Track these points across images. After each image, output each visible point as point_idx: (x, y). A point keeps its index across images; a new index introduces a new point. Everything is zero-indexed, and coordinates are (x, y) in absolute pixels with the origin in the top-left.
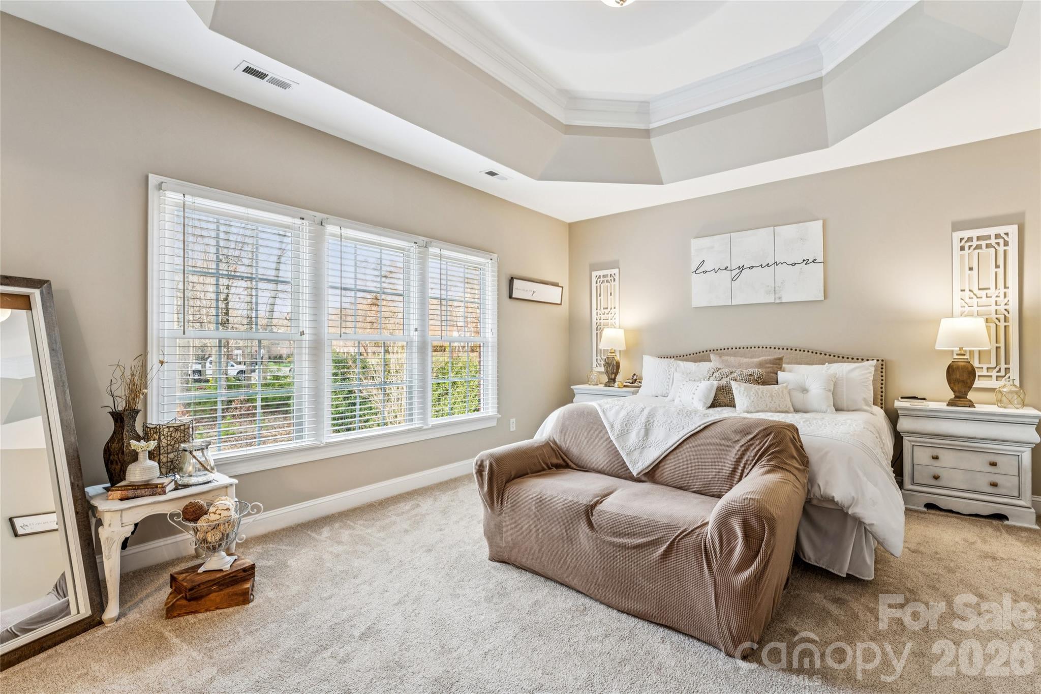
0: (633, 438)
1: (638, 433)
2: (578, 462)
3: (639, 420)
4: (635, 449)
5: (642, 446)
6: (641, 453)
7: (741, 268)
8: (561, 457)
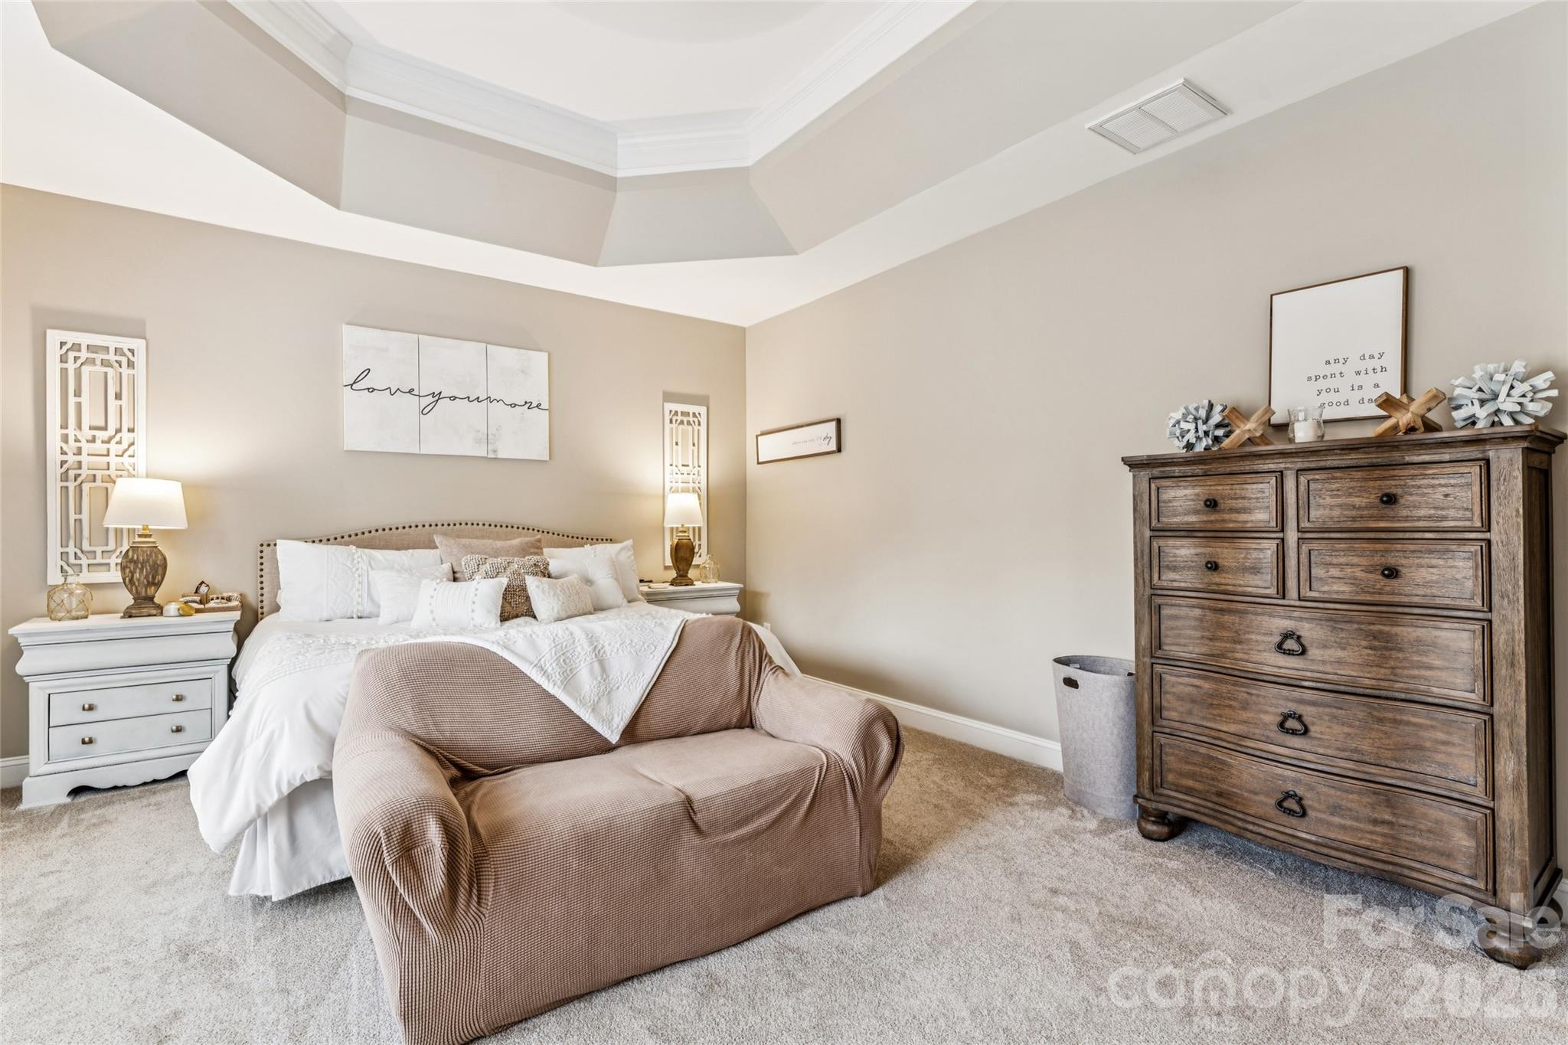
0: (586, 679)
1: (592, 671)
2: (484, 759)
3: (579, 649)
4: (599, 699)
5: (607, 691)
6: (609, 702)
7: (437, 397)
8: (449, 760)
